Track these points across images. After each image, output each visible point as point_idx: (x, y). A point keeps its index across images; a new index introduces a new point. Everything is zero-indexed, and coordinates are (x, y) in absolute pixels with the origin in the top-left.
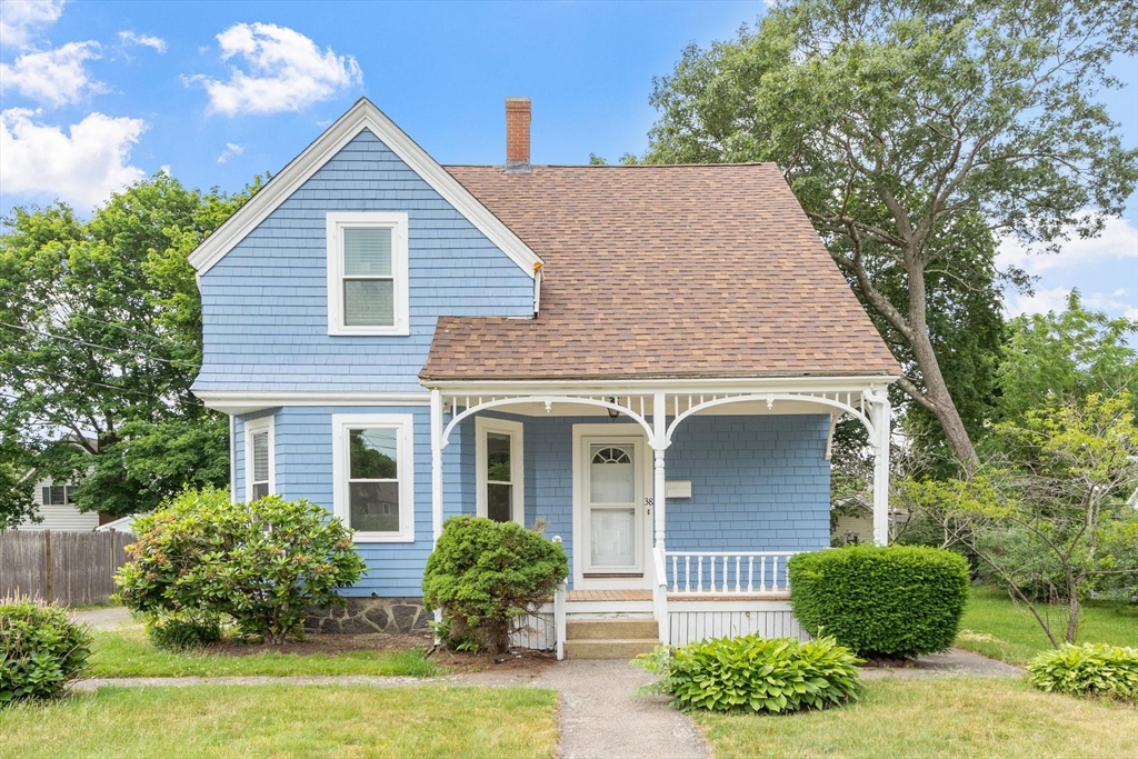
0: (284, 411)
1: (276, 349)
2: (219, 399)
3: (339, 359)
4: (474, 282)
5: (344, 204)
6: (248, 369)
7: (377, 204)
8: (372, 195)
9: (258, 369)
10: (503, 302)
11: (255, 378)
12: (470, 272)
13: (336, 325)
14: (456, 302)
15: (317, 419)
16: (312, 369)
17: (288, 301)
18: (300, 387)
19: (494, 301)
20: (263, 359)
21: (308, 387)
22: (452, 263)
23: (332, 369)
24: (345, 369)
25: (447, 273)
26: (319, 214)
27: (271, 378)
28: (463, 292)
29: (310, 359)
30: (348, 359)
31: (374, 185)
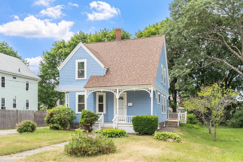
0: (70, 92)
1: (69, 82)
2: (61, 91)
3: (77, 84)
4: (95, 70)
5: (78, 58)
6: (65, 86)
7: (82, 58)
8: (82, 57)
9: (66, 86)
10: (100, 73)
11: (66, 87)
12: (95, 68)
13: (77, 78)
14: (93, 73)
15: (74, 93)
16: (73, 85)
17: (70, 74)
18: (71, 88)
19: (98, 73)
20: (67, 84)
21: (73, 88)
22: (92, 67)
23: (76, 85)
24: (77, 85)
25: (92, 69)
26: (74, 60)
27: (68, 87)
28: (94, 72)
29: (73, 84)
30: (78, 83)
31: (82, 55)
